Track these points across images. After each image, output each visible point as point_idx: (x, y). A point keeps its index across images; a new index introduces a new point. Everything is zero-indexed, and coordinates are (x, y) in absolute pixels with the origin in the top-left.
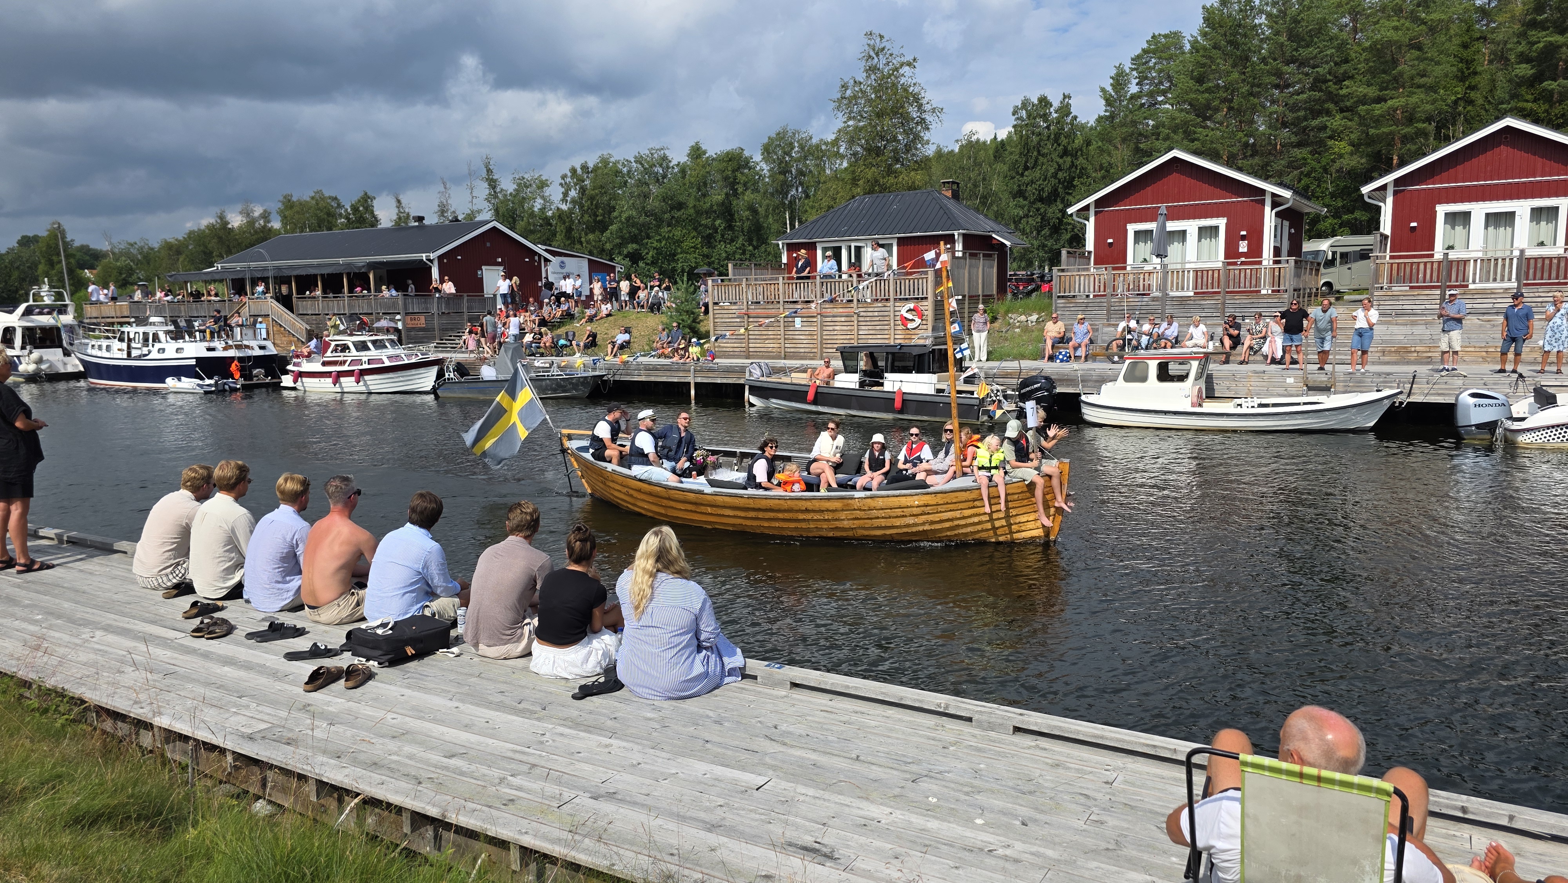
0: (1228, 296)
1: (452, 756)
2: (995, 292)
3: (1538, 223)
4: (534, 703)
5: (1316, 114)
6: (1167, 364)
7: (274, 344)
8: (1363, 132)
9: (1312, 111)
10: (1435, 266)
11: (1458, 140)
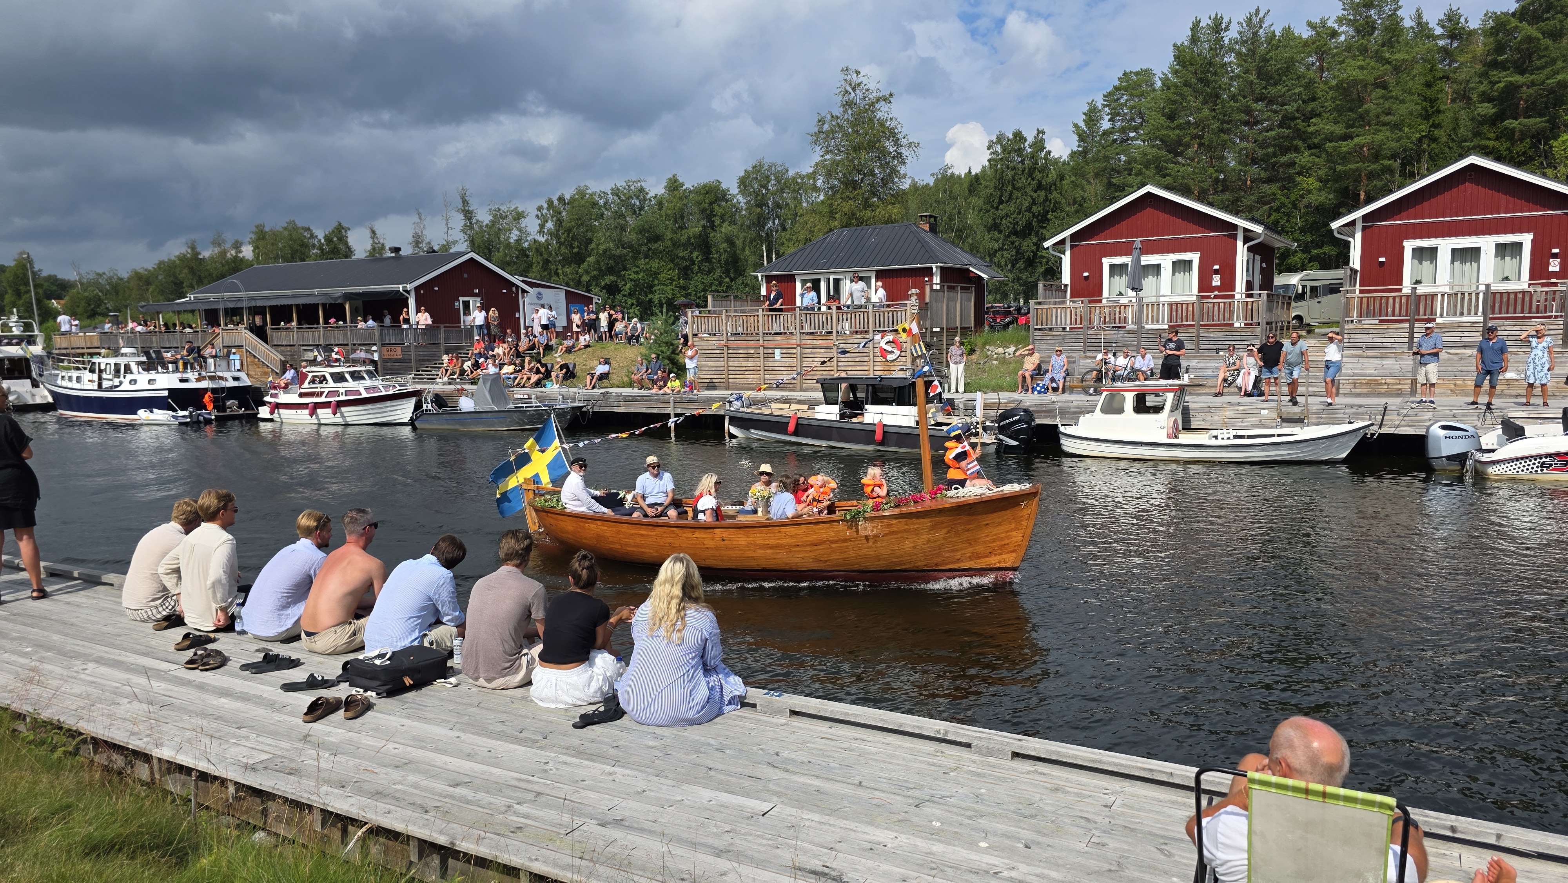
0: (1202, 329)
1: (457, 785)
2: (972, 325)
3: (1503, 258)
4: (535, 732)
5: (1285, 151)
6: (1144, 395)
7: (248, 375)
8: (1330, 168)
9: (1280, 146)
10: (1404, 300)
11: (1423, 177)
